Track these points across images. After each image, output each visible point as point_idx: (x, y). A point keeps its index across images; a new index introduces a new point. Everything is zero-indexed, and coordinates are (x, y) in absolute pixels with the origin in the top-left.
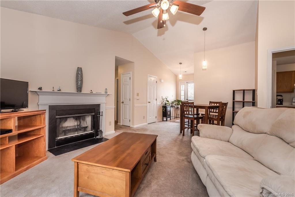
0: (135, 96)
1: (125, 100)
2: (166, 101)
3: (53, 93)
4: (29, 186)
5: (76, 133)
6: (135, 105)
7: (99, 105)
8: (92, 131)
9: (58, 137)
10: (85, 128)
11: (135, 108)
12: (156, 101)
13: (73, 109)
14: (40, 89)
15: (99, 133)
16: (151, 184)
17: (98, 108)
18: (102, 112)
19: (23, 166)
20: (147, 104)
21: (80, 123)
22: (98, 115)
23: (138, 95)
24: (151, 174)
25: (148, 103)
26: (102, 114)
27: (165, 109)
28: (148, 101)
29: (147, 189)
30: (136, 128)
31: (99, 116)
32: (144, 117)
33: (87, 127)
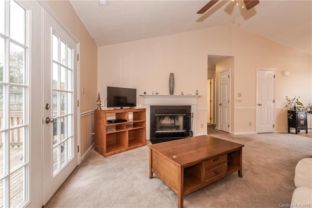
0: (236, 97)
1: (223, 101)
2: (296, 104)
3: (152, 96)
4: (132, 159)
5: (170, 130)
6: (235, 108)
7: (190, 107)
8: (184, 131)
9: (157, 131)
10: (178, 127)
11: (235, 111)
12: (273, 103)
13: (167, 110)
14: (145, 93)
15: (190, 133)
16: (219, 195)
17: (189, 109)
18: (193, 113)
19: (133, 146)
20: (255, 107)
21: (175, 122)
22: (188, 116)
23: (240, 95)
24: (226, 187)
25: (257, 107)
26: (193, 116)
27: (292, 115)
28: (257, 103)
29: (212, 197)
30: (237, 135)
31: (190, 118)
32: (250, 124)
33: (179, 126)
